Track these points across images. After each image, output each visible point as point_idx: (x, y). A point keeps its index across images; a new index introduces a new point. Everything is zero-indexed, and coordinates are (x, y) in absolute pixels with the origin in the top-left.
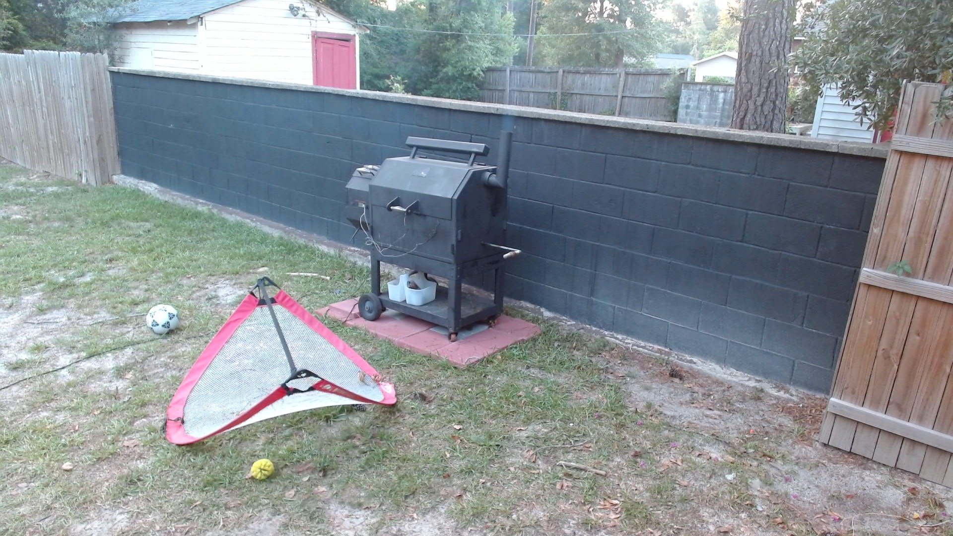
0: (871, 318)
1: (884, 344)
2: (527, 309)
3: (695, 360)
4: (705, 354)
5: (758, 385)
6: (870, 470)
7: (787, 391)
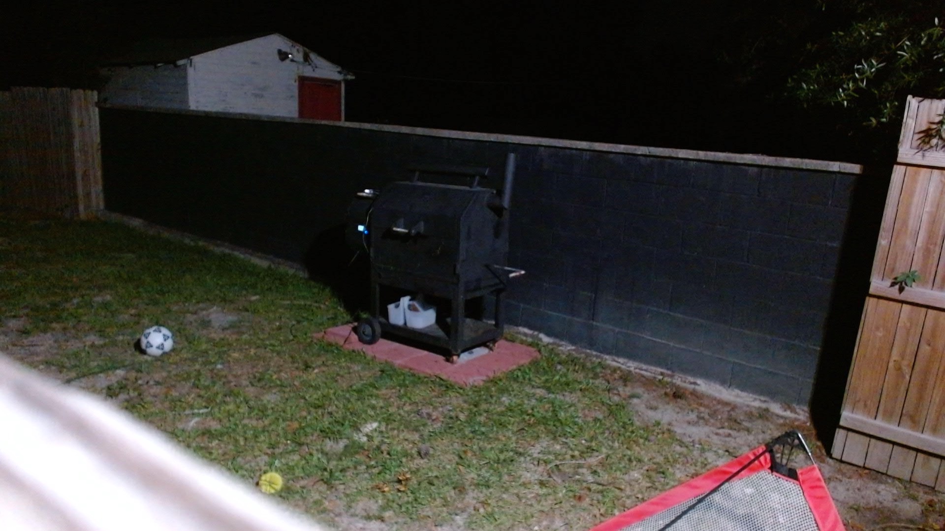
0: (881, 329)
1: (895, 356)
2: (525, 335)
3: (699, 381)
4: (708, 375)
5: (764, 406)
6: (885, 484)
7: (793, 411)
